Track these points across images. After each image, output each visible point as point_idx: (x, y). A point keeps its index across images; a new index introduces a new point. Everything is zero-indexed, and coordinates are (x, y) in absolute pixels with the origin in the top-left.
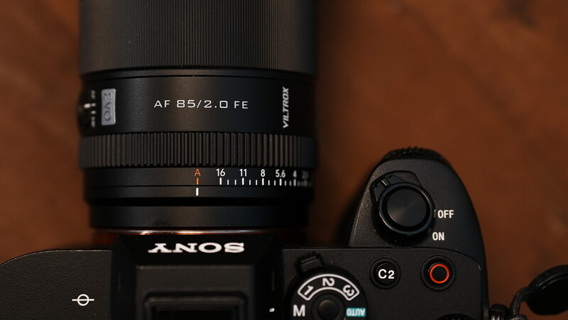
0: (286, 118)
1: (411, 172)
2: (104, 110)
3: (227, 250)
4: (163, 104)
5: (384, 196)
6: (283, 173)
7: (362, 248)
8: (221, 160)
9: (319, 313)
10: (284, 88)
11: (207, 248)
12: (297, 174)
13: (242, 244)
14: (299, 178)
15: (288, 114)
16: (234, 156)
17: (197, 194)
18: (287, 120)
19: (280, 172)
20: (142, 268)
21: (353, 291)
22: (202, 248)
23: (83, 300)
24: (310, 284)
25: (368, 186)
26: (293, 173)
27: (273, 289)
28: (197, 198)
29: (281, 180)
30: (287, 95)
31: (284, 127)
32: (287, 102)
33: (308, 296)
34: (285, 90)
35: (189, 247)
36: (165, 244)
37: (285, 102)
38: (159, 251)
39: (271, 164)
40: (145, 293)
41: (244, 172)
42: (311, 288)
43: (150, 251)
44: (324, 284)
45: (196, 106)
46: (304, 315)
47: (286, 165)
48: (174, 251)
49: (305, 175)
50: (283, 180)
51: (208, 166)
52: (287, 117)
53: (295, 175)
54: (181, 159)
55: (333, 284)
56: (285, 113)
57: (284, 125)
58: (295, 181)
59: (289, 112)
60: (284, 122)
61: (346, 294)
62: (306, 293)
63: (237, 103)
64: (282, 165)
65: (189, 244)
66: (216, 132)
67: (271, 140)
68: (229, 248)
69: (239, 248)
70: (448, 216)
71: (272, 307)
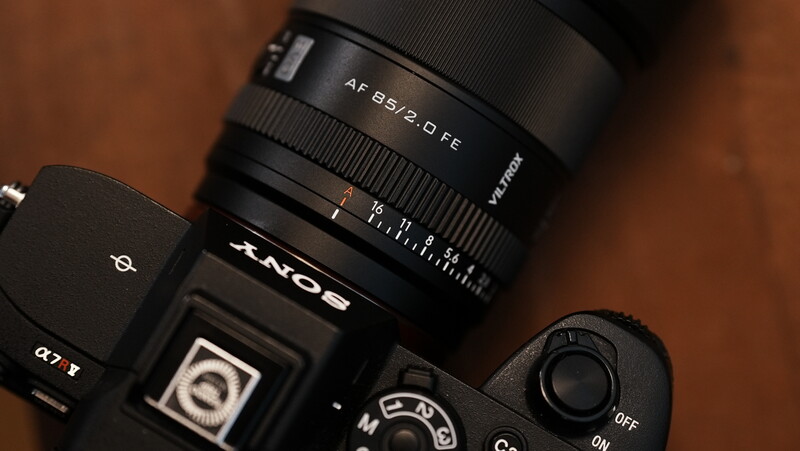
0: (499, 193)
1: (613, 345)
2: (287, 59)
3: (324, 298)
4: (357, 86)
5: (560, 351)
6: (456, 257)
7: (496, 401)
8: (387, 193)
9: (390, 442)
10: (517, 155)
11: (302, 281)
12: (474, 271)
13: (348, 303)
14: (473, 278)
15: (504, 190)
16: (405, 196)
17: (333, 217)
18: (499, 196)
19: (453, 254)
20: (209, 255)
21: (448, 440)
22: (296, 278)
23: (124, 263)
24: (401, 400)
25: (549, 331)
26: (469, 266)
27: (355, 381)
28: (331, 221)
29: (447, 264)
30: (517, 166)
31: (491, 202)
32: (511, 175)
33: (389, 412)
34: (518, 159)
35: (282, 268)
36: (256, 249)
37: (509, 173)
38: (244, 250)
39: (445, 236)
40: (194, 286)
41: (406, 224)
42: (399, 405)
43: (232, 245)
44: (418, 410)
45: (395, 110)
46: (371, 433)
47: (466, 249)
48: (261, 262)
49: (484, 280)
50: (451, 265)
51: (366, 190)
52: (502, 193)
53: (470, 270)
54: (339, 163)
55: (429, 416)
56: (502, 187)
57: (492, 199)
58: (466, 278)
59: (507, 189)
60: (494, 196)
61: (438, 438)
62: (390, 408)
63: (447, 136)
64: (459, 245)
65: (284, 265)
66: (400, 156)
67: (463, 206)
68: (329, 297)
69: (342, 304)
70: (628, 426)
71: (339, 403)
